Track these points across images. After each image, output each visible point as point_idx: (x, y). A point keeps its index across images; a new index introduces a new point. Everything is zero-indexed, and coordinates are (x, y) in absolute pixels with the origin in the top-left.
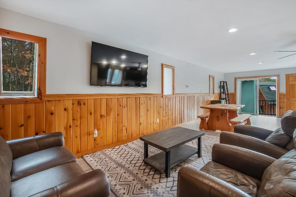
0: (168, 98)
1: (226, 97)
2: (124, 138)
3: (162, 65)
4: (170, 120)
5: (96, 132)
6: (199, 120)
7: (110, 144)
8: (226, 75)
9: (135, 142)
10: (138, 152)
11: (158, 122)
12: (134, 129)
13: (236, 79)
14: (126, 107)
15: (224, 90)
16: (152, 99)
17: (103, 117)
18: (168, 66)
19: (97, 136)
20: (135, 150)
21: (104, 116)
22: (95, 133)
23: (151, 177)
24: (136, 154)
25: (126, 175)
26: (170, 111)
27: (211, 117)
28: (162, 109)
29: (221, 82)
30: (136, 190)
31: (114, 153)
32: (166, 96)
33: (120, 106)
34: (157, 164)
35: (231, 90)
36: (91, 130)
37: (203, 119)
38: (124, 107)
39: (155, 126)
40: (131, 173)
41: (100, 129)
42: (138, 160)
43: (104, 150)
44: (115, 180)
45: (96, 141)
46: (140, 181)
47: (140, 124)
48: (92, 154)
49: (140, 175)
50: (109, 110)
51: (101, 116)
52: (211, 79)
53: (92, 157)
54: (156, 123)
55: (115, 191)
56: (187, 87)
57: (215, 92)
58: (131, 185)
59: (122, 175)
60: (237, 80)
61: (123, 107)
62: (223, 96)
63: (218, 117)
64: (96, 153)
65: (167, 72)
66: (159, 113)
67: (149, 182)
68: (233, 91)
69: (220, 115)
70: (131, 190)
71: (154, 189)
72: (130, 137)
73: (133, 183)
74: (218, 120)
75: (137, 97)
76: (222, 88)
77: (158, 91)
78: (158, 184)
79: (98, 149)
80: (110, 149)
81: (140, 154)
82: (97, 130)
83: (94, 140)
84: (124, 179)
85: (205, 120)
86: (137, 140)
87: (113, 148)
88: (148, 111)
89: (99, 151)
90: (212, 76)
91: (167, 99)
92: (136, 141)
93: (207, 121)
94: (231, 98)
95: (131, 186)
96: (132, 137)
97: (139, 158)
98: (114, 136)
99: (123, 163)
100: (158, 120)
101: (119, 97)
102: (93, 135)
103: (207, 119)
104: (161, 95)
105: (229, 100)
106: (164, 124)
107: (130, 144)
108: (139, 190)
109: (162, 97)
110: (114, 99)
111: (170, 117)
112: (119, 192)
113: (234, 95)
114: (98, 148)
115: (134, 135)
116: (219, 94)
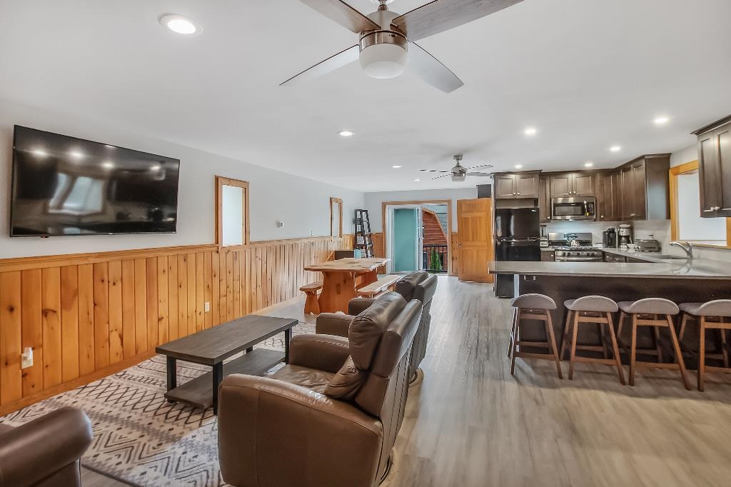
0: (233, 252)
1: (365, 242)
2: (115, 359)
3: (217, 179)
4: (237, 303)
5: (30, 354)
6: (304, 296)
7: (72, 380)
8: (367, 196)
9: (144, 364)
10: (154, 384)
11: (208, 309)
12: (142, 332)
13: (384, 205)
14: (119, 284)
15: (362, 227)
16: (191, 258)
17: (50, 314)
18: (231, 181)
19: (32, 364)
20: (147, 381)
21: (55, 312)
22: (25, 358)
23: (182, 422)
24: (148, 388)
25: (124, 432)
26: (237, 283)
27: (326, 287)
28: (216, 280)
29: (356, 211)
30: (148, 450)
31: (87, 397)
32: (228, 250)
33: (103, 281)
34: (195, 396)
35: (376, 228)
36: (11, 350)
37: (310, 293)
38: (114, 284)
39: (201, 319)
40: (135, 426)
41: (42, 346)
42: (154, 398)
43: (56, 397)
44: (94, 447)
45: (27, 377)
46: (156, 433)
47: (160, 320)
48: (17, 412)
49: (156, 426)
50: (69, 295)
51: (45, 313)
52: (335, 205)
53: (19, 418)
54: (202, 314)
55: (95, 465)
56: (279, 225)
57: (344, 232)
58: (136, 445)
59: (113, 436)
60: (387, 206)
61: (111, 284)
62: (361, 240)
63: (338, 285)
64: (30, 408)
65: (230, 196)
66: (209, 288)
67: (177, 431)
68: (380, 230)
69: (342, 283)
70: (136, 454)
71: (187, 439)
72: (133, 353)
73: (140, 442)
74: (339, 292)
75: (149, 258)
76: (358, 222)
77: (207, 239)
78: (196, 431)
79: (35, 398)
80: (74, 392)
81: (158, 386)
82: (33, 349)
83: (23, 376)
84: (117, 440)
85: (315, 295)
86: (152, 359)
87: (84, 388)
88: (180, 286)
89: (39, 401)
90: (337, 200)
91: (230, 256)
92: (148, 361)
93: (318, 297)
94: (375, 245)
95: (135, 448)
96: (137, 352)
97: (155, 394)
98: (84, 358)
99: (115, 412)
100: (207, 304)
101: (97, 261)
102: (18, 364)
103: (319, 292)
104: (215, 249)
105: (371, 247)
106: (223, 312)
107: (131, 371)
108: (154, 448)
109: (218, 252)
110: (85, 266)
111: (237, 295)
112: (105, 464)
113: (381, 237)
114: (34, 396)
115: (143, 348)
116: (351, 236)
